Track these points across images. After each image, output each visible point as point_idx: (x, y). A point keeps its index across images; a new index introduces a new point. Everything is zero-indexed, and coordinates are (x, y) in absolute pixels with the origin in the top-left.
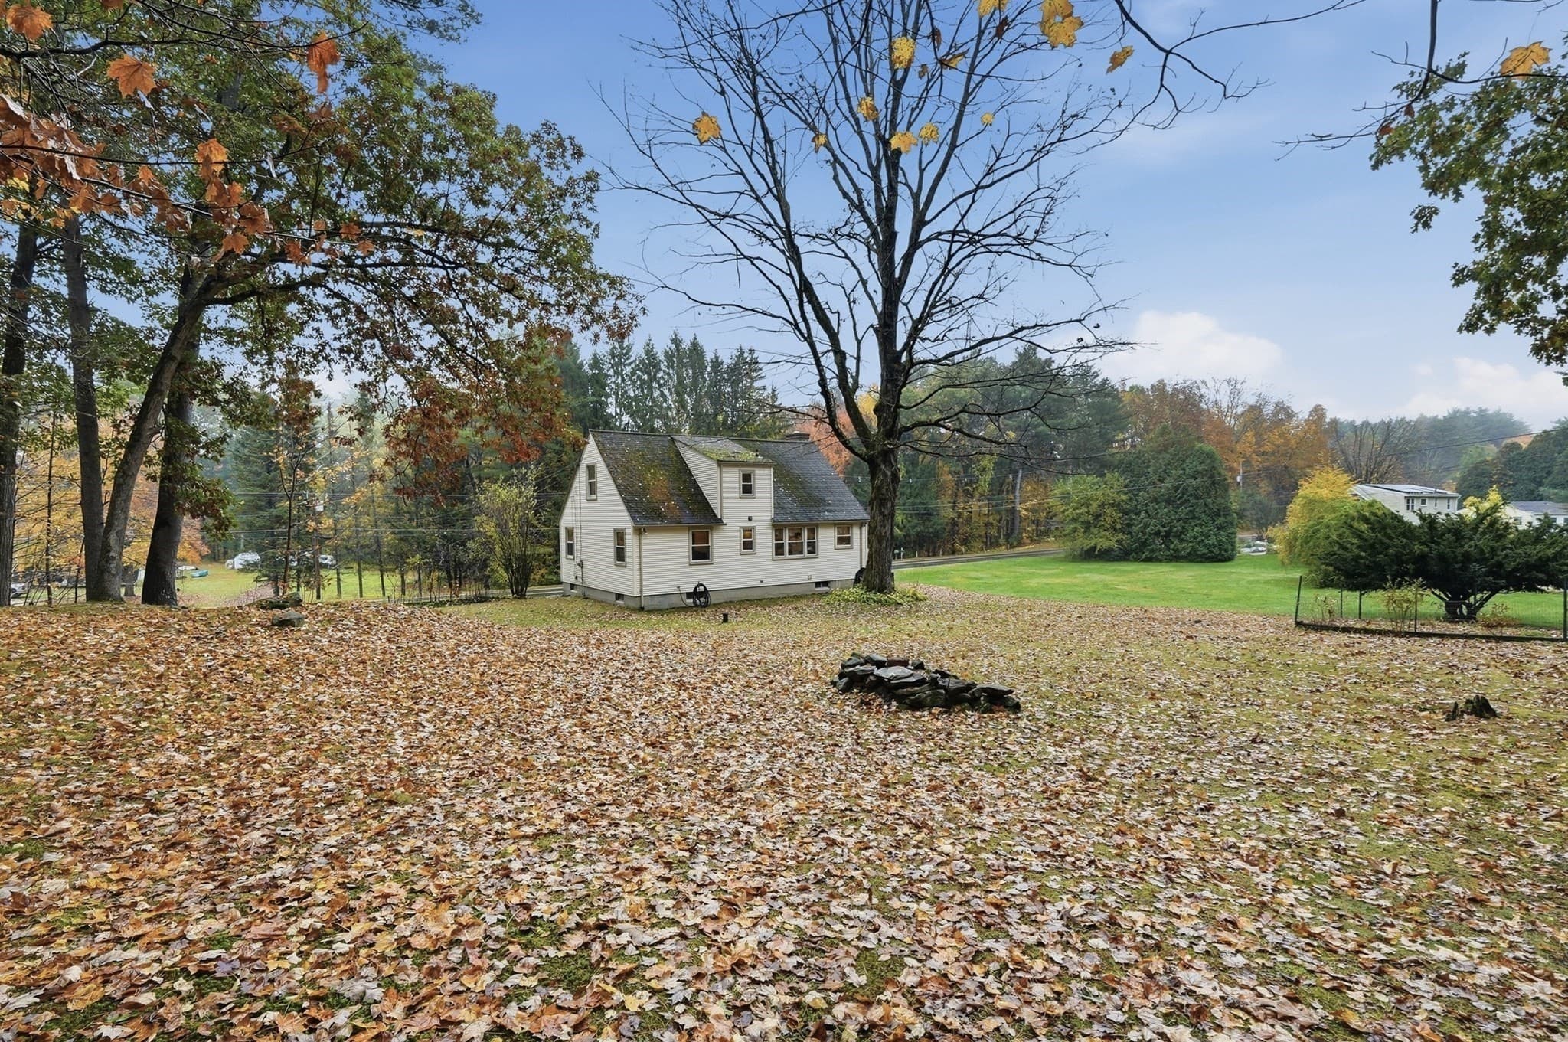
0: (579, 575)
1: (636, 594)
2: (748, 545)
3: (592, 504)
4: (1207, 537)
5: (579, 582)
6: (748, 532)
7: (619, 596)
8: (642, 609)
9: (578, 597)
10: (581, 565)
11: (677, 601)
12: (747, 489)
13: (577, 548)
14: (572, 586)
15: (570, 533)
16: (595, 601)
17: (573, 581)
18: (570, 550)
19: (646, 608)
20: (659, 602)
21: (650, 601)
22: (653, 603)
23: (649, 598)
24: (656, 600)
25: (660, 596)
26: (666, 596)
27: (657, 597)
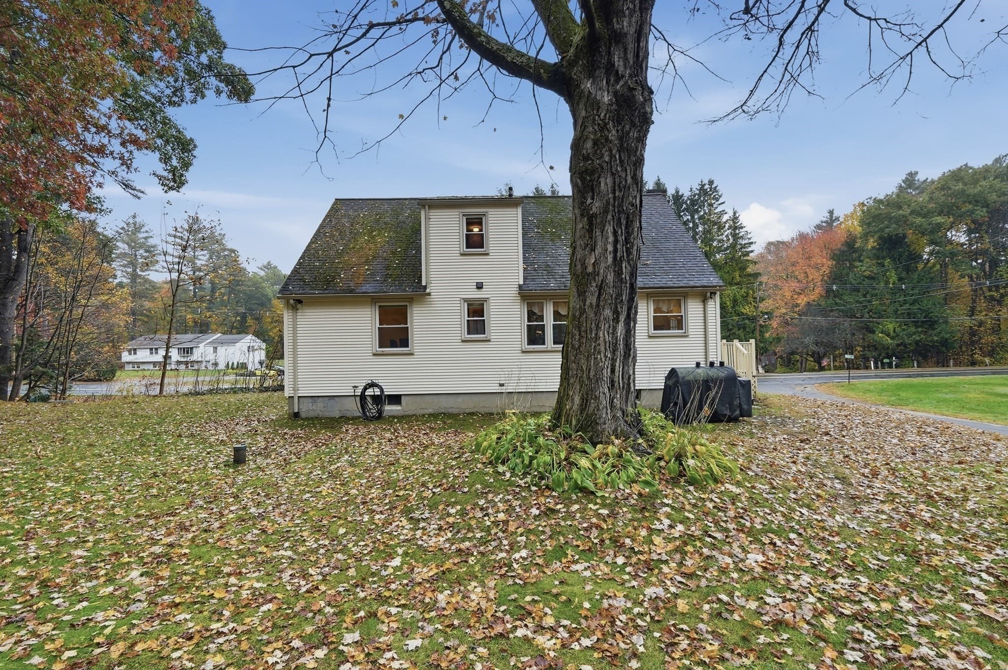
2: (477, 327)
6: (477, 307)
8: (295, 415)
11: (348, 408)
12: (475, 242)
19: (303, 415)
20: (325, 407)
21: (310, 404)
22: (314, 407)
23: (310, 400)
24: (320, 404)
25: (327, 399)
26: (337, 399)
27: (321, 399)
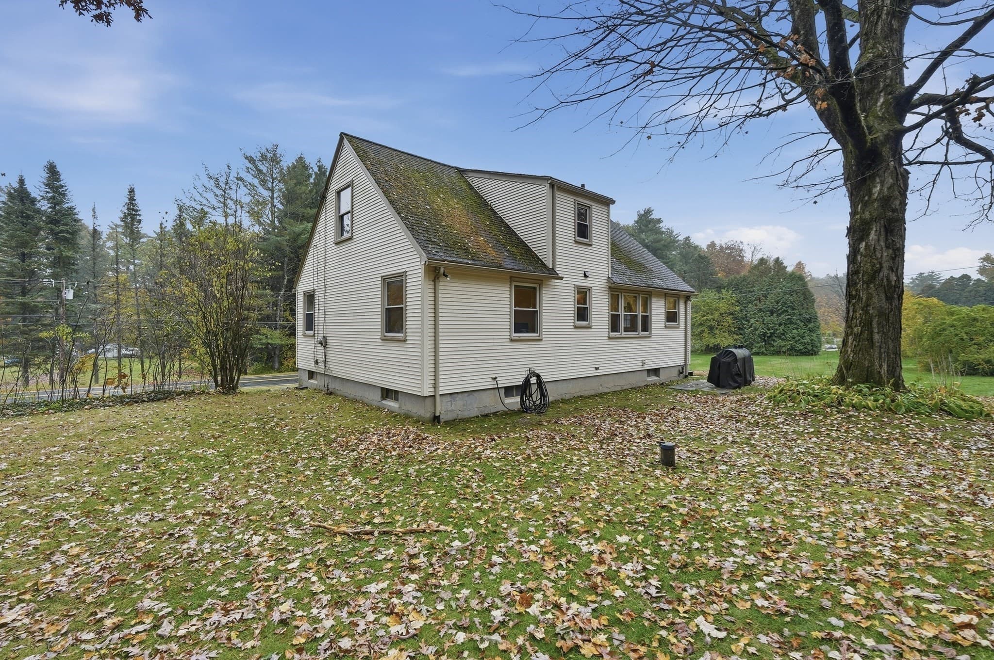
0: (321, 358)
1: (427, 391)
2: (582, 314)
3: (344, 247)
4: (803, 337)
5: (321, 368)
6: (583, 295)
7: (387, 393)
8: (436, 419)
9: (318, 390)
10: (324, 343)
11: (492, 403)
12: (583, 231)
13: (319, 319)
14: (311, 374)
15: (310, 298)
16: (345, 398)
17: (312, 367)
18: (310, 323)
19: (443, 418)
20: (464, 405)
21: (449, 403)
22: (453, 408)
23: (448, 398)
24: (459, 403)
25: (466, 394)
26: (475, 394)
27: (460, 396)
